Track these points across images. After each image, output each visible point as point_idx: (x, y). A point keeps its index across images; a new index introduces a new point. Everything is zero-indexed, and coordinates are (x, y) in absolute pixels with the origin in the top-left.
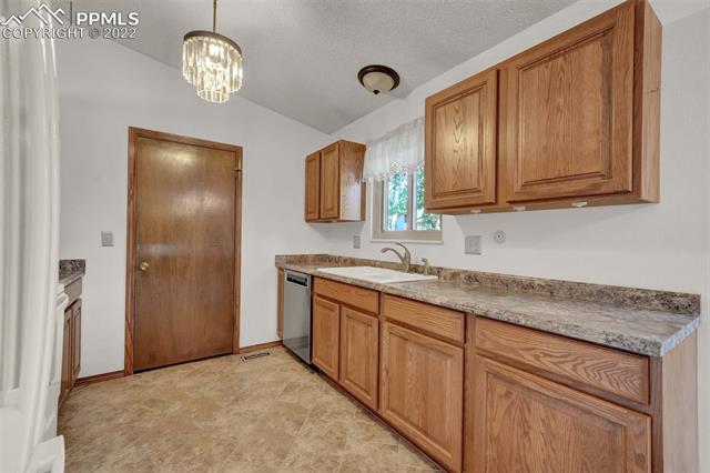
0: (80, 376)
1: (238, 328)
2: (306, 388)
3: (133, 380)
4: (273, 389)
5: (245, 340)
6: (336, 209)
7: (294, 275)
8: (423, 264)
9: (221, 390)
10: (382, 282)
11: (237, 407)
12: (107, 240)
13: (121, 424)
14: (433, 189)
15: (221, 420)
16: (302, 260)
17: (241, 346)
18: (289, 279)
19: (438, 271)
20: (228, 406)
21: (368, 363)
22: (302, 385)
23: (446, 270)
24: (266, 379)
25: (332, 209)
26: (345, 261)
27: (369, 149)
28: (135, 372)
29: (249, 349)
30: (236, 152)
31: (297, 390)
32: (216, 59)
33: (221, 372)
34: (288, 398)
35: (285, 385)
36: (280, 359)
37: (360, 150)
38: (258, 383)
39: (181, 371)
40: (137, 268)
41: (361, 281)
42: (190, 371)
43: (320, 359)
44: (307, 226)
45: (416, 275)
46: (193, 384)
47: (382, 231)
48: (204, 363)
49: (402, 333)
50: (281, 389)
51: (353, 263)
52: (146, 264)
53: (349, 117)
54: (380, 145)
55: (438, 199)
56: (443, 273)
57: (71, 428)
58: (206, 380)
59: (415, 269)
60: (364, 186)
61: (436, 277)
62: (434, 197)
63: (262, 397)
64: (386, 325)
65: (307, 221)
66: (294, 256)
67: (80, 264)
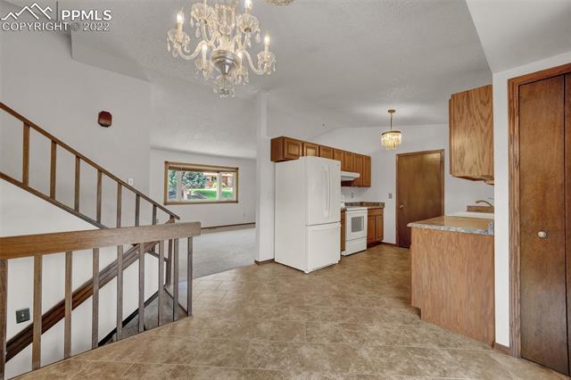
0: (382, 241)
12: (390, 196)
28: (399, 247)
30: (440, 153)
40: (399, 207)
52: (402, 206)
67: (383, 204)
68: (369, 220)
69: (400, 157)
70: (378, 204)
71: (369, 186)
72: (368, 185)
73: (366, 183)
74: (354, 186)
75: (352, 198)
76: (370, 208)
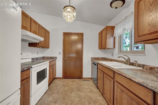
0: (56, 77)
1: (82, 73)
2: (95, 93)
3: (63, 80)
4: (87, 90)
5: (84, 76)
6: (105, 45)
7: (95, 62)
8: (135, 62)
9: (76, 87)
10: (115, 68)
11: (77, 92)
12: (60, 54)
13: (57, 89)
14: (138, 34)
15: (73, 95)
16: (98, 59)
17: (83, 77)
18: (93, 63)
19: (143, 66)
20: (76, 91)
21: (110, 93)
22: (94, 92)
23: (146, 66)
24: (86, 87)
25: (104, 45)
26: (109, 59)
27: (115, 27)
28: (64, 78)
29: (85, 78)
30: (82, 34)
31: (92, 92)
32: (69, 12)
33: (78, 83)
34: (89, 94)
35: (90, 90)
36: (91, 83)
37: (113, 28)
38: (84, 87)
39: (71, 80)
40: (64, 59)
41: (109, 67)
42: (72, 81)
43: (99, 86)
44: (99, 50)
45: (133, 66)
46: (72, 84)
47: (121, 51)
48: (75, 79)
49: (121, 88)
50: (88, 91)
51: (111, 60)
52: (66, 58)
53: (110, 20)
54: (119, 25)
55: (141, 38)
56: (145, 67)
57: (51, 86)
58: (74, 83)
59: (132, 64)
60: (114, 38)
61: (141, 68)
62: (139, 37)
63: (84, 92)
64: (116, 83)
65: (99, 49)
66: (96, 58)
67: (56, 58)
68: (50, 69)
69: (65, 34)
70: (53, 58)
71: (49, 48)
73: (47, 45)
74: (39, 47)
75: (38, 54)
76: (50, 61)
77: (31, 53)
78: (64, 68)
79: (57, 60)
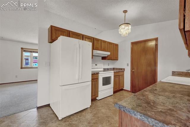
0: (123, 89)
3: (130, 93)
12: (128, 65)
28: (132, 92)
30: (156, 39)
40: (132, 71)
67: (124, 69)
69: (133, 44)
70: (121, 69)
71: (118, 60)
72: (116, 59)
73: (115, 58)
74: (108, 59)
75: (109, 65)
76: (116, 71)
77: (103, 65)
78: (132, 81)
79: (125, 72)
